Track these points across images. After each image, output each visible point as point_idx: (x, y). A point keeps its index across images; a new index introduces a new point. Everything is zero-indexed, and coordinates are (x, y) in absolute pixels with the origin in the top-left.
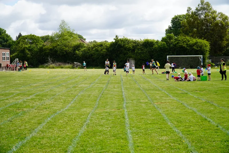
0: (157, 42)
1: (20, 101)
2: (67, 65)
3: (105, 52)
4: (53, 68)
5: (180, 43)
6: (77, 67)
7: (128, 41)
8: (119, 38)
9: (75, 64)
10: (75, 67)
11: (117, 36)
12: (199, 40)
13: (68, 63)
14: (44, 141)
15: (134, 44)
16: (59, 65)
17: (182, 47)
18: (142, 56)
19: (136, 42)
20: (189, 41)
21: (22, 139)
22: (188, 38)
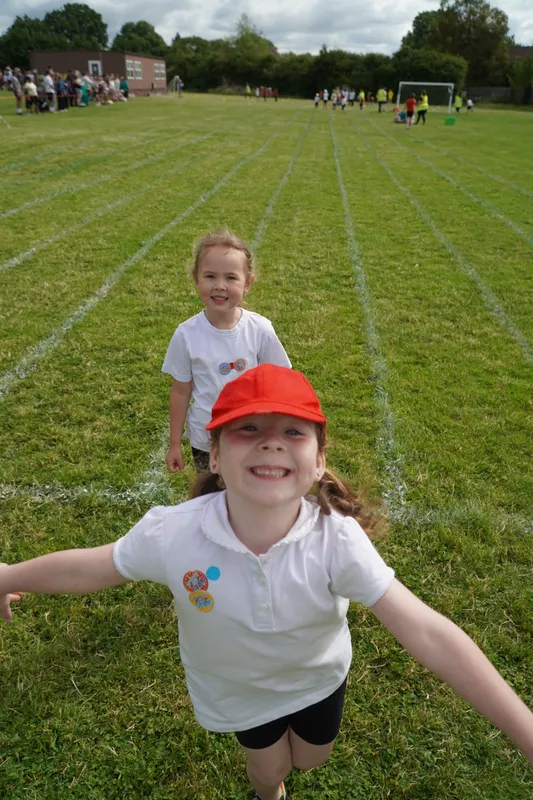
0: (388, 58)
1: (194, 141)
3: (306, 72)
4: (229, 94)
5: (420, 62)
7: (343, 55)
8: (328, 50)
11: (324, 46)
12: (453, 58)
14: (237, 193)
15: (352, 61)
16: (237, 89)
17: (423, 68)
19: (354, 56)
20: (435, 59)
21: (209, 189)
22: (435, 53)
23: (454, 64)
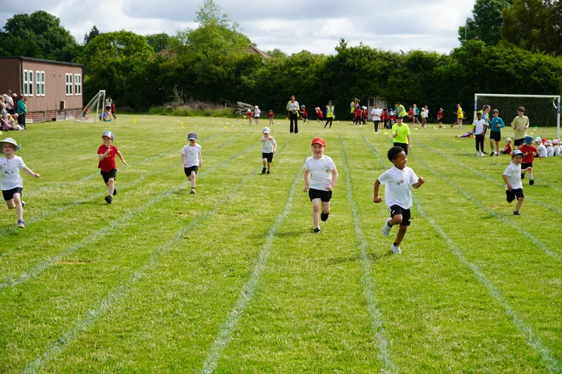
0: (444, 58)
2: (221, 110)
3: (312, 79)
4: (186, 114)
5: (498, 64)
7: (372, 54)
8: (348, 47)
9: (241, 108)
10: (239, 114)
11: (343, 41)
12: (547, 58)
13: (223, 104)
15: (386, 64)
16: (200, 108)
17: (503, 72)
18: (406, 91)
19: (390, 57)
20: (521, 60)
22: (519, 51)
23: (549, 65)
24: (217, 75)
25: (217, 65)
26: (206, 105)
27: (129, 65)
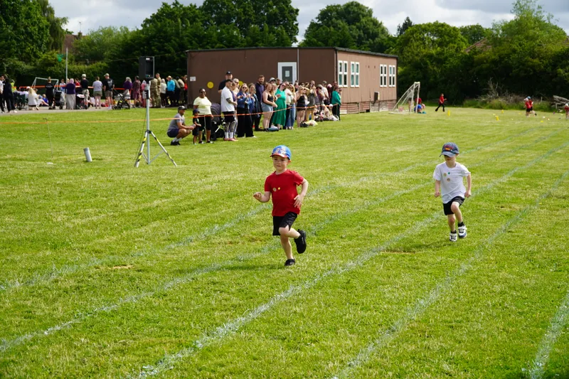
4: (501, 108)
6: (561, 109)
9: (557, 102)
10: (555, 108)
13: (539, 97)
16: (516, 101)
24: (533, 67)
25: (533, 57)
26: (521, 98)
27: (442, 57)
